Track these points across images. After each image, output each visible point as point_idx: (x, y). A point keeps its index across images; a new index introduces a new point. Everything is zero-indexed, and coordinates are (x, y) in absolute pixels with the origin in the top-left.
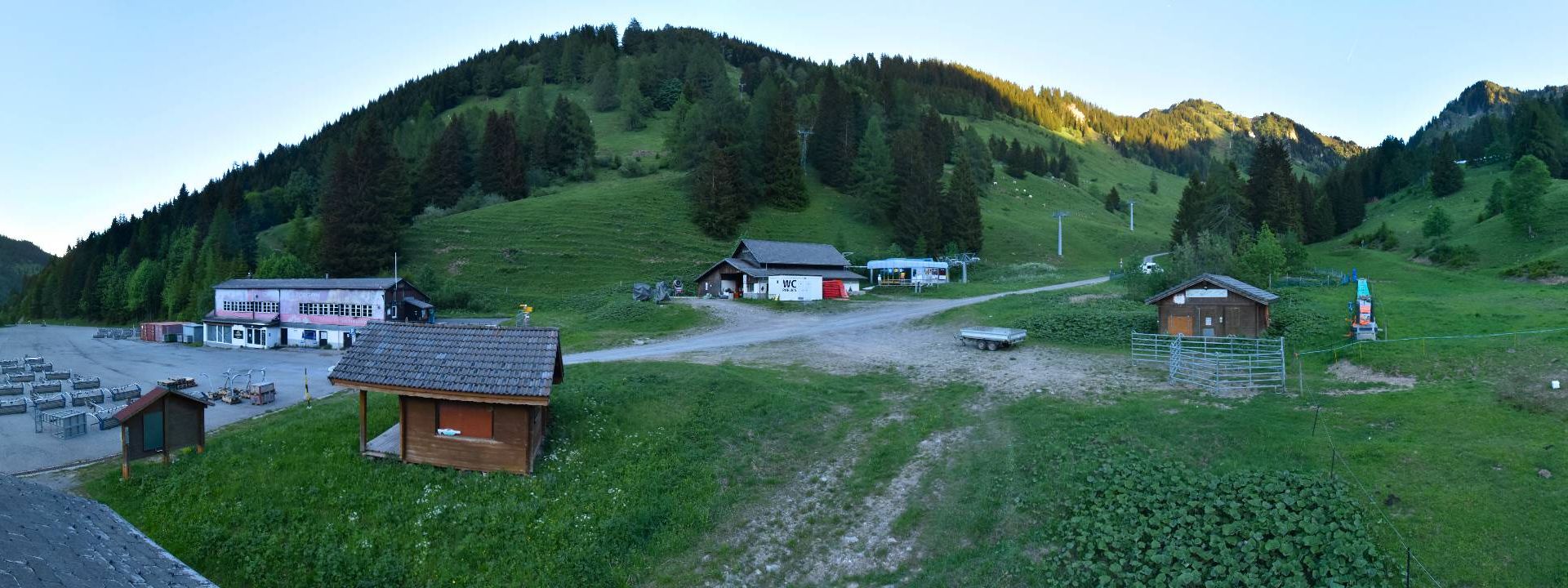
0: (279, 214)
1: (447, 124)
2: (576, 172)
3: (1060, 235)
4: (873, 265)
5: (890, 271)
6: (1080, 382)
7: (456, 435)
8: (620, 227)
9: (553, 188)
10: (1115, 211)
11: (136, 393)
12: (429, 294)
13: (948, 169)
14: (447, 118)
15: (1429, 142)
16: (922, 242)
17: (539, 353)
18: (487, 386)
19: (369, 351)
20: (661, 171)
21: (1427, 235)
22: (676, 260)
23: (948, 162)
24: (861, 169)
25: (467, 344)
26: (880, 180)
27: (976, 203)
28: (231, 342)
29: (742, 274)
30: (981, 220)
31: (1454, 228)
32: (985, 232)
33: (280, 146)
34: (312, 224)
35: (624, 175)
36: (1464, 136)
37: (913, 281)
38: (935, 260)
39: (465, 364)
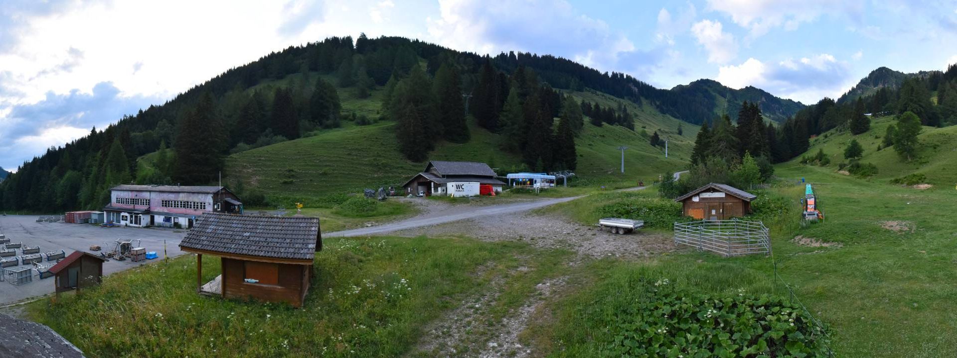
0: (150, 146)
1: (251, 95)
2: (329, 122)
3: (623, 161)
4: (510, 176)
5: (521, 180)
6: (635, 250)
7: (256, 282)
8: (356, 155)
9: (316, 132)
10: (656, 146)
11: (63, 255)
12: (239, 196)
13: (556, 120)
14: (252, 91)
15: (849, 102)
16: (540, 162)
17: (307, 233)
18: (275, 252)
19: (204, 230)
20: (380, 121)
21: (847, 158)
22: (390, 175)
23: (557, 116)
24: (505, 119)
25: (263, 227)
26: (516, 126)
27: (573, 142)
28: (120, 223)
29: (431, 182)
30: (576, 152)
31: (863, 154)
32: (578, 159)
33: (152, 106)
34: (170, 153)
35: (358, 124)
36: (870, 99)
37: (534, 187)
38: (548, 174)
39: (261, 239)
